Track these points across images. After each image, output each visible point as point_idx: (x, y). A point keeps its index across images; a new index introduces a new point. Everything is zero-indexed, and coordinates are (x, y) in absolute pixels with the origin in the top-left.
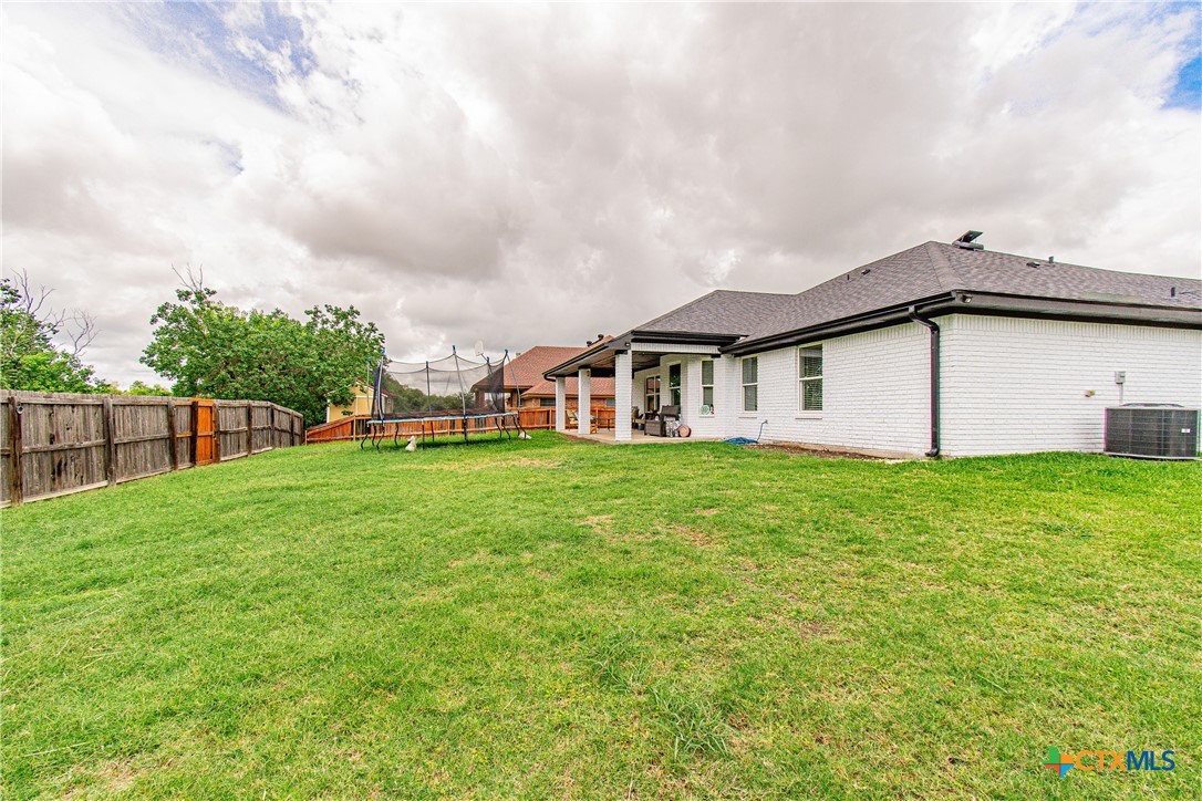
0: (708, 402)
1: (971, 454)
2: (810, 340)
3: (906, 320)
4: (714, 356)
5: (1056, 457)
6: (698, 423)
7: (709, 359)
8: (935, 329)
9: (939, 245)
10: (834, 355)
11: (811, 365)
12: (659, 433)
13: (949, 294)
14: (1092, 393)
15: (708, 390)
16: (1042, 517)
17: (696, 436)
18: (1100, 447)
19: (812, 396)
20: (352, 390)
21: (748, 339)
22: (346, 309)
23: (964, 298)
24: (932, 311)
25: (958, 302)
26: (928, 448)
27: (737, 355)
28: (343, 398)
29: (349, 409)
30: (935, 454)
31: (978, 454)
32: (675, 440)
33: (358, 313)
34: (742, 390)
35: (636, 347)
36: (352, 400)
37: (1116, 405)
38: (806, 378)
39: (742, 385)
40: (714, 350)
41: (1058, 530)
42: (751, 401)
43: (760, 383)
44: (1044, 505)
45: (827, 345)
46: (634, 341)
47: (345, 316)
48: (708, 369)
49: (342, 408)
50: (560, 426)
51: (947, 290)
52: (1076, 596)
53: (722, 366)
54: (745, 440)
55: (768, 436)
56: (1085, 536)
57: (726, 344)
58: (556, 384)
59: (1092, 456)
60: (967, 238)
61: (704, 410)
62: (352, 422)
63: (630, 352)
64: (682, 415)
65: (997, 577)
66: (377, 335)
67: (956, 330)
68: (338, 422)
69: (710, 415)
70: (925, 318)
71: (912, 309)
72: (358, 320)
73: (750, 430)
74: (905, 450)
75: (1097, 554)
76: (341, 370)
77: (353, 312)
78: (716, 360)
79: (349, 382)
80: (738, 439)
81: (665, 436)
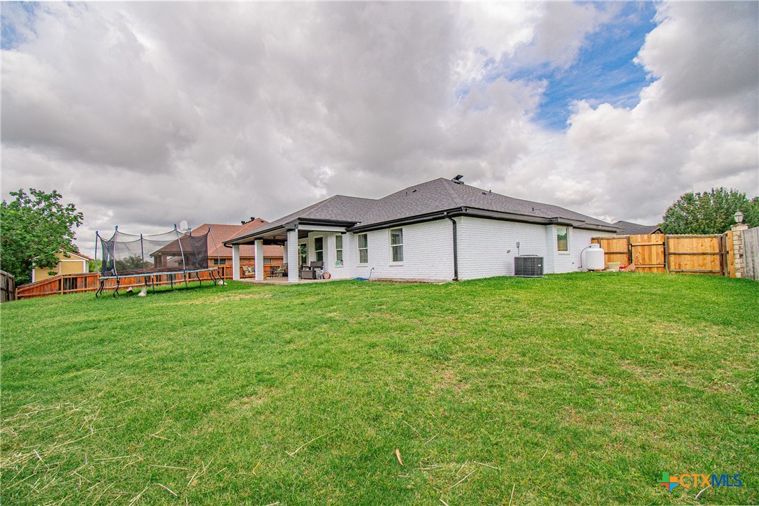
0: (340, 258)
1: (470, 279)
2: (396, 226)
3: (443, 218)
4: (342, 233)
5: (499, 278)
6: (334, 270)
7: (340, 234)
8: (454, 223)
9: (446, 180)
10: (408, 233)
11: (396, 238)
12: (311, 277)
13: (461, 208)
14: (509, 251)
15: (340, 253)
16: (503, 297)
17: (333, 278)
18: (513, 274)
19: (397, 254)
20: (56, 256)
21: (362, 224)
22: (48, 192)
23: (466, 210)
24: (453, 214)
25: (464, 211)
26: (453, 277)
27: (355, 233)
28: (49, 262)
29: (54, 270)
30: (456, 280)
31: (472, 278)
32: (322, 281)
33: (60, 196)
34: (359, 252)
35: (301, 227)
36: (57, 264)
37: (517, 256)
38: (394, 245)
39: (358, 249)
40: (343, 229)
41: (510, 301)
42: (364, 258)
43: (369, 248)
44: (503, 294)
45: (404, 229)
46: (300, 224)
47: (48, 198)
48: (339, 239)
49: (48, 270)
50: (236, 276)
51: (459, 206)
52: (520, 317)
53: (347, 238)
54: (361, 279)
55: (375, 276)
56: (517, 302)
57: (349, 226)
58: (233, 249)
59: (511, 277)
60: (458, 178)
61: (337, 263)
62: (60, 280)
63: (297, 230)
64: (325, 266)
65: (498, 315)
66: (75, 213)
67: (463, 223)
68: (47, 280)
69: (341, 266)
70: (450, 217)
71: (445, 213)
72: (60, 202)
73: (364, 272)
74: (443, 278)
75: (522, 306)
76: (46, 240)
77: (55, 195)
78: (343, 235)
79: (53, 250)
80: (358, 278)
81: (315, 279)
